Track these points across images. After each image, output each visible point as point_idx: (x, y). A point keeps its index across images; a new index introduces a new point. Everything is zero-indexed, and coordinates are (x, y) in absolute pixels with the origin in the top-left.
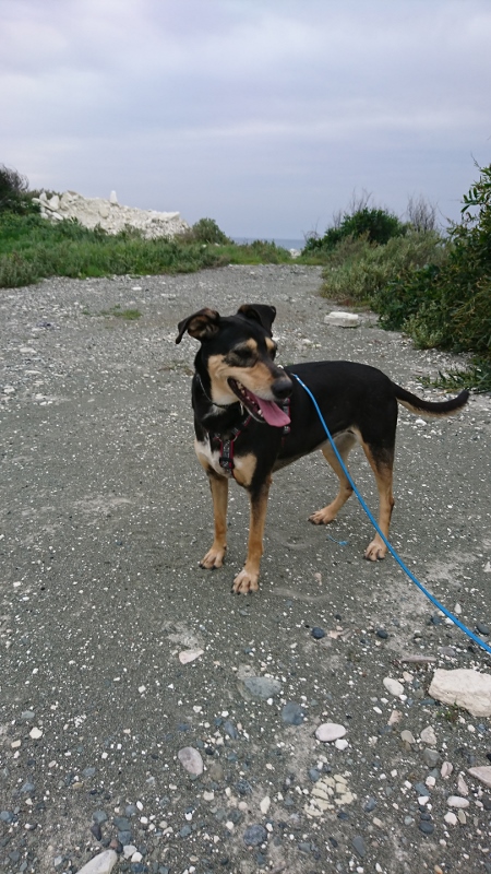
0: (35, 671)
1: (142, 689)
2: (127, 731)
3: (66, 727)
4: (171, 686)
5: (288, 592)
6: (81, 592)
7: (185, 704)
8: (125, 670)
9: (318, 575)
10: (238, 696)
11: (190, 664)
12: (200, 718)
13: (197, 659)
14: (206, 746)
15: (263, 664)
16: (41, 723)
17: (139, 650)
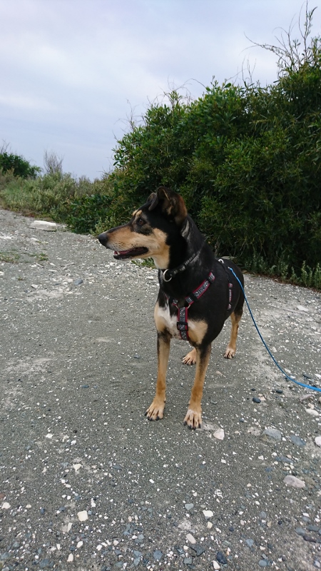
0: (151, 481)
1: (224, 461)
2: (249, 485)
3: (218, 500)
4: (234, 453)
5: (218, 385)
6: (106, 424)
7: (253, 459)
8: (200, 456)
9: (218, 372)
10: (268, 444)
11: (225, 438)
12: (268, 461)
13: (225, 435)
14: (290, 472)
15: (257, 424)
16: (203, 506)
17: (192, 442)
